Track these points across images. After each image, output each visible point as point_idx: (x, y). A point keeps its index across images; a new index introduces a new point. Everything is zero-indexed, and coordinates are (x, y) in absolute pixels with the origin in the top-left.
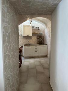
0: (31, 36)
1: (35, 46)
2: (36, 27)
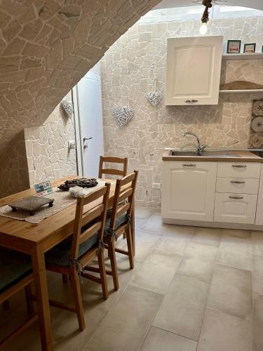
0: (216, 103)
1: (233, 166)
2: (255, 44)
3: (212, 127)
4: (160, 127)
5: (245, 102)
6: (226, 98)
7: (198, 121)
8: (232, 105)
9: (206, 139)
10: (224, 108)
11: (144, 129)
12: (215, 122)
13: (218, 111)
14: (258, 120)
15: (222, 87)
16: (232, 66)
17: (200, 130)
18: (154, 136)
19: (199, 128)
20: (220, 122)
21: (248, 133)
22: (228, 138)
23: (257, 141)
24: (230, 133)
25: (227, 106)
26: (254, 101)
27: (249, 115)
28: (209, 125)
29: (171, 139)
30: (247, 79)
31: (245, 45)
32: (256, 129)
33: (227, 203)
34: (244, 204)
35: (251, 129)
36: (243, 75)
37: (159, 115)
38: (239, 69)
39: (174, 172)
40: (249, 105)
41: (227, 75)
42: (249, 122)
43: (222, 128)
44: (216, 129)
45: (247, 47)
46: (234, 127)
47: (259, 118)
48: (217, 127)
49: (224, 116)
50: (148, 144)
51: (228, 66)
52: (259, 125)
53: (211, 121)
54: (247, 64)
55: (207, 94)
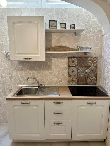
1: (55, 103)
2: (66, 24)
3: (46, 72)
4: (14, 72)
5: (64, 58)
6: (53, 55)
7: (38, 69)
8: (57, 60)
9: (44, 79)
10: (52, 62)
11: (4, 74)
12: (48, 69)
13: (49, 63)
14: (72, 68)
15: (47, 50)
16: (55, 37)
17: (39, 74)
18: (11, 78)
19: (39, 73)
20: (51, 70)
21: (67, 76)
22: (56, 79)
23: (73, 80)
24: (57, 76)
25: (54, 61)
26: (69, 58)
27: (67, 66)
28: (45, 71)
29: (22, 79)
30: (64, 45)
31: (60, 24)
32: (71, 74)
33: (53, 127)
34: (64, 127)
35: (69, 74)
36: (62, 43)
37: (13, 65)
38: (59, 38)
39: (15, 107)
40: (66, 60)
41: (52, 42)
42: (67, 70)
43: (52, 73)
44: (49, 74)
45: (61, 25)
46: (59, 73)
47: (73, 67)
48: (49, 73)
49: (53, 66)
50: (7, 83)
51: (52, 37)
52: (73, 71)
53: (45, 70)
54: (64, 36)
55: (37, 54)
